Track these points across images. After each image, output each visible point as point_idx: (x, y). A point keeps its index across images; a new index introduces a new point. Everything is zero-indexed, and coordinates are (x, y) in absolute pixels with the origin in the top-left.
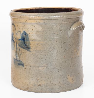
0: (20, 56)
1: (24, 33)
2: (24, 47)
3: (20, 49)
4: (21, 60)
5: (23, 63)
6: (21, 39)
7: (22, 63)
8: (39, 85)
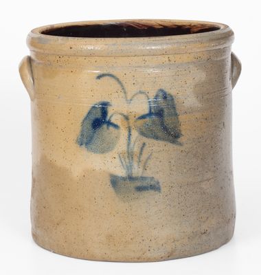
0: (146, 163)
1: (161, 94)
2: (160, 134)
3: (147, 144)
4: (148, 174)
5: (158, 183)
6: (150, 114)
7: (152, 183)
8: (203, 232)
